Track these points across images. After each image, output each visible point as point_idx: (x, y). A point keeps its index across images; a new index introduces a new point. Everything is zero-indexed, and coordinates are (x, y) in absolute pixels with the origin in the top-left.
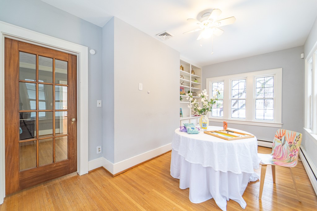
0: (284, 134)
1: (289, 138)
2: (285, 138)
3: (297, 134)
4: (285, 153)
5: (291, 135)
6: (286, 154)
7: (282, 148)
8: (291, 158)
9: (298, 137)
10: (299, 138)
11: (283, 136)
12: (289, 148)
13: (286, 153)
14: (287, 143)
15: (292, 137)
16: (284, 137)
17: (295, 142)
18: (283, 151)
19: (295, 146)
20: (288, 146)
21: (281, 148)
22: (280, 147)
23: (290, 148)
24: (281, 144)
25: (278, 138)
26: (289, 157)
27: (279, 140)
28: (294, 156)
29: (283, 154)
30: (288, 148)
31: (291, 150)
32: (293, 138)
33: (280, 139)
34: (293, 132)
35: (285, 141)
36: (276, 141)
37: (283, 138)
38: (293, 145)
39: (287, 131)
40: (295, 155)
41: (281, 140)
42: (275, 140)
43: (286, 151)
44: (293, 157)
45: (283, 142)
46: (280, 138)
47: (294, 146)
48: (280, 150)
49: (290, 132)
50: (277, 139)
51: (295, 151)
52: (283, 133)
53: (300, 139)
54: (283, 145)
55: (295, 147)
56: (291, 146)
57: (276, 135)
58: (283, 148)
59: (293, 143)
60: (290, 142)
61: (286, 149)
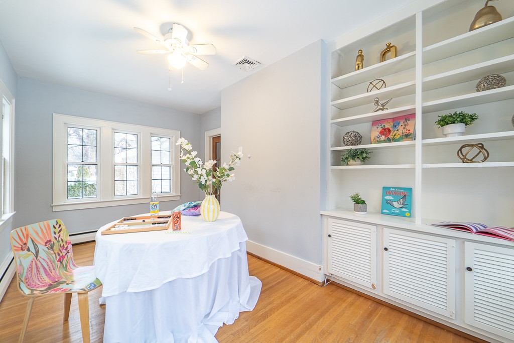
0: (27, 235)
1: (40, 238)
2: (33, 241)
3: (52, 222)
4: (48, 265)
5: (41, 229)
6: (51, 265)
7: (38, 262)
8: (61, 263)
9: (57, 227)
10: (60, 226)
11: (27, 240)
12: (52, 252)
13: (49, 263)
14: (42, 248)
15: (45, 231)
16: (30, 240)
17: (57, 236)
18: (43, 266)
19: (60, 240)
20: (47, 250)
21: (36, 264)
22: (34, 263)
23: (53, 250)
24: (32, 257)
25: (22, 249)
26: (59, 263)
27: (26, 252)
28: (66, 256)
29: (45, 269)
30: (48, 254)
31: (56, 252)
32: (47, 232)
33: (26, 249)
34: (41, 223)
35: (35, 246)
36: (21, 258)
37: (30, 245)
38: (55, 241)
39: (29, 227)
40: (68, 252)
41: (28, 250)
42: (19, 258)
43: (48, 261)
44: (65, 260)
45: (34, 251)
46: (24, 247)
47: (58, 241)
48: (37, 268)
49: (36, 226)
50: (21, 253)
51: (65, 246)
52: (25, 235)
53: (63, 227)
54: (37, 256)
55: (61, 242)
56: (52, 248)
57: (15, 246)
58: (41, 260)
59: (53, 240)
60: (46, 243)
61: (46, 259)
